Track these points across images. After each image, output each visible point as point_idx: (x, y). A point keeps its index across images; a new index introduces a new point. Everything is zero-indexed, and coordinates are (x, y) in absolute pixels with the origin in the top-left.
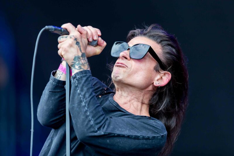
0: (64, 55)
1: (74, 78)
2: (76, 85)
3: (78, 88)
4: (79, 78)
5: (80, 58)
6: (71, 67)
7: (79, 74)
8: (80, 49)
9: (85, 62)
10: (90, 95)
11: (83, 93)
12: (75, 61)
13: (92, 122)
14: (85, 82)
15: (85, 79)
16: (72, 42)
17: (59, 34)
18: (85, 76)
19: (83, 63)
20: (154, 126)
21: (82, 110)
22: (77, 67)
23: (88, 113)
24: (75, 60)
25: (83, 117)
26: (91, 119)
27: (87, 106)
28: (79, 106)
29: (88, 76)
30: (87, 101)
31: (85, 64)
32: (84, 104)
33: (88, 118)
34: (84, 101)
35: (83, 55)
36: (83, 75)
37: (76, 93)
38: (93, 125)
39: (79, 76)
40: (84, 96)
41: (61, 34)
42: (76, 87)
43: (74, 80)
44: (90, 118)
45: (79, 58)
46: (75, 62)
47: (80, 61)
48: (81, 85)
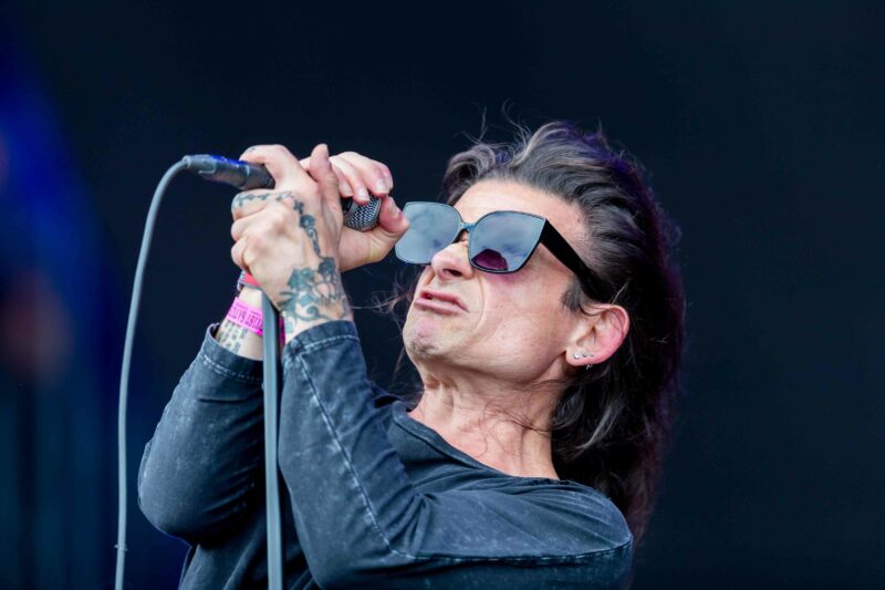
0: (253, 263)
1: (295, 352)
2: (305, 375)
3: (312, 390)
4: (315, 352)
5: (312, 279)
6: (279, 309)
7: (314, 339)
8: (315, 243)
9: (333, 293)
10: (359, 415)
11: (332, 408)
12: (292, 288)
13: (370, 516)
14: (338, 366)
15: (335, 353)
16: (286, 217)
17: (235, 184)
18: (337, 343)
19: (326, 295)
20: (585, 514)
21: (332, 470)
22: (302, 310)
23: (355, 479)
24: (293, 283)
25: (337, 498)
26: (365, 504)
27: (349, 454)
28: (319, 458)
29: (347, 343)
30: (350, 436)
31: (333, 301)
32: (339, 448)
33: (356, 501)
34: (336, 436)
35: (325, 266)
36: (330, 339)
37: (304, 408)
38: (372, 525)
39: (312, 345)
40: (337, 416)
41: (242, 185)
42: (305, 384)
43: (293, 360)
44: (361, 502)
45: (309, 276)
46: (294, 291)
47: (314, 290)
48: (323, 378)
